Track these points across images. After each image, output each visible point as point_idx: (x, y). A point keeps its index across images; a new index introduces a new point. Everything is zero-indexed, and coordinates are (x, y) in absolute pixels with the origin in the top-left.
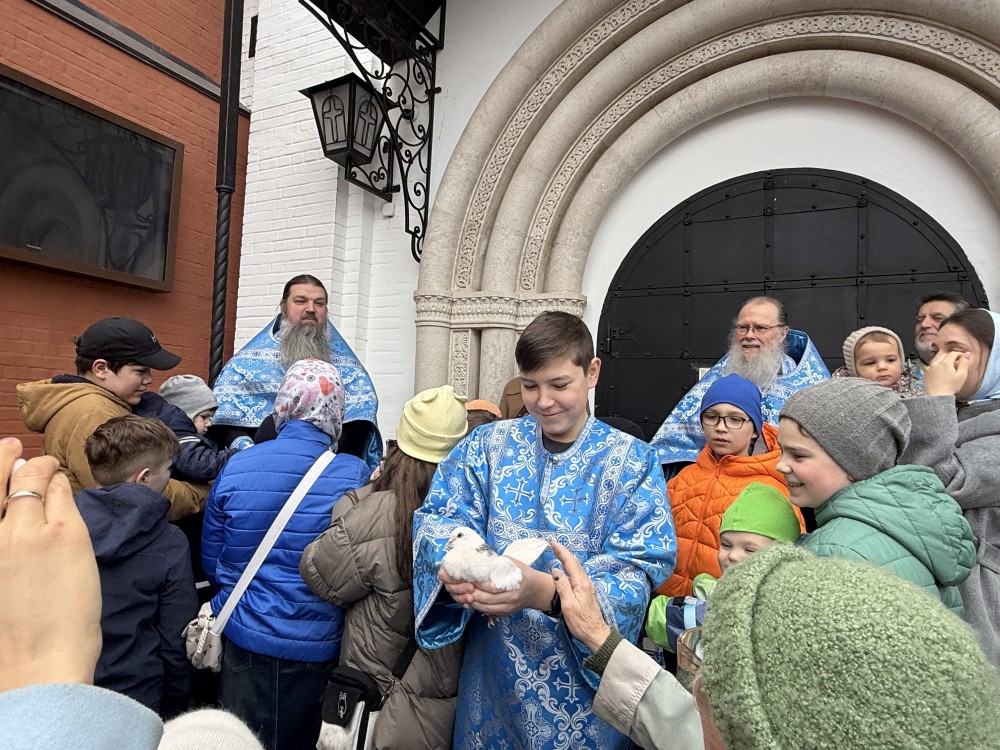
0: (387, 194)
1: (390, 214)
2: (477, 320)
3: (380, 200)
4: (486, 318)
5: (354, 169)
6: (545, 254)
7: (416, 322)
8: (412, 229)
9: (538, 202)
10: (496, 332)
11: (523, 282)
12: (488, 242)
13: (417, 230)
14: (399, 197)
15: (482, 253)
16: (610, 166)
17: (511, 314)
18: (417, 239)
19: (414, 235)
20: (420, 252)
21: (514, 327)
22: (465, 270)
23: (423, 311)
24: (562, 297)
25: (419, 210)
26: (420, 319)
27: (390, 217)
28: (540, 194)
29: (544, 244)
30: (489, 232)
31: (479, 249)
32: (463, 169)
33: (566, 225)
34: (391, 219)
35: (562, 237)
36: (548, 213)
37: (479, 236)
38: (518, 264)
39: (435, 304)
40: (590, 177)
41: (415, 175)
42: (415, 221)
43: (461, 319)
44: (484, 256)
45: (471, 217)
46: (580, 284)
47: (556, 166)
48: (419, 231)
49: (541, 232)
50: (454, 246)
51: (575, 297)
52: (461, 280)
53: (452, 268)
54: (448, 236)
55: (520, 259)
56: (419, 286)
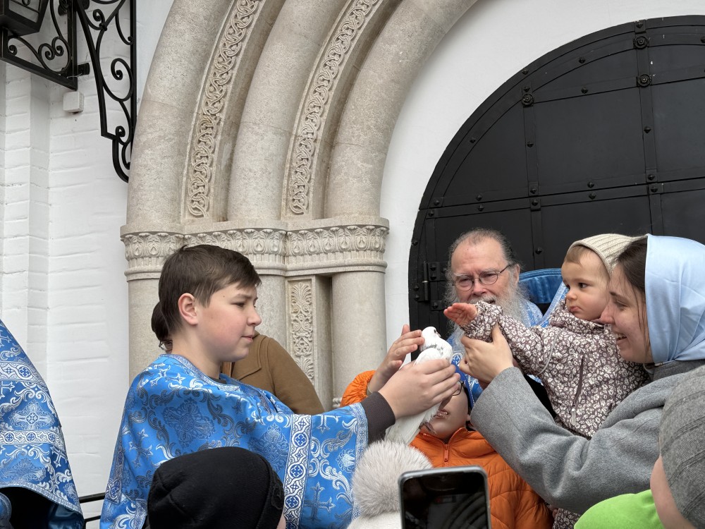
0: (69, 78)
1: (76, 108)
3: (57, 88)
5: (12, 42)
6: (321, 161)
7: (127, 274)
8: (111, 130)
9: (304, 83)
11: (291, 204)
12: (234, 145)
13: (120, 131)
14: (87, 83)
15: (224, 162)
16: (408, 25)
17: (276, 253)
18: (121, 147)
19: (116, 139)
20: (128, 166)
21: (282, 273)
22: (201, 190)
23: (136, 257)
24: (351, 222)
25: (121, 101)
26: (132, 269)
27: (76, 113)
28: (308, 70)
29: (318, 145)
30: (233, 130)
31: (220, 157)
32: (187, 36)
33: (350, 115)
34: (78, 117)
35: (345, 133)
36: (322, 97)
37: (219, 137)
38: (282, 178)
39: (156, 245)
40: (380, 45)
41: (112, 47)
42: (117, 118)
44: (229, 168)
45: (205, 110)
46: (376, 203)
47: (328, 29)
48: (123, 134)
49: (313, 127)
50: (181, 153)
51: (371, 221)
52: (196, 205)
53: (180, 188)
54: (171, 140)
55: (284, 169)
56: (129, 219)
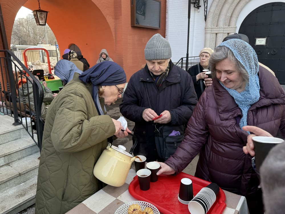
2: (216, 32)
3: (197, 9)
4: (218, 31)
6: (230, 19)
7: (205, 33)
9: (229, 9)
10: (220, 34)
11: (225, 24)
12: (219, 17)
14: (202, 9)
17: (223, 30)
19: (205, 16)
20: (206, 19)
21: (223, 33)
24: (233, 27)
25: (206, 11)
27: (199, 12)
28: (229, 7)
29: (230, 17)
30: (219, 15)
31: (217, 18)
33: (234, 13)
35: (233, 16)
36: (231, 11)
37: (217, 16)
42: (205, 14)
43: (213, 32)
44: (218, 20)
45: (216, 12)
46: (236, 24)
47: (233, 2)
49: (229, 15)
51: (235, 27)
53: (212, 22)
55: (225, 20)
56: (206, 26)
